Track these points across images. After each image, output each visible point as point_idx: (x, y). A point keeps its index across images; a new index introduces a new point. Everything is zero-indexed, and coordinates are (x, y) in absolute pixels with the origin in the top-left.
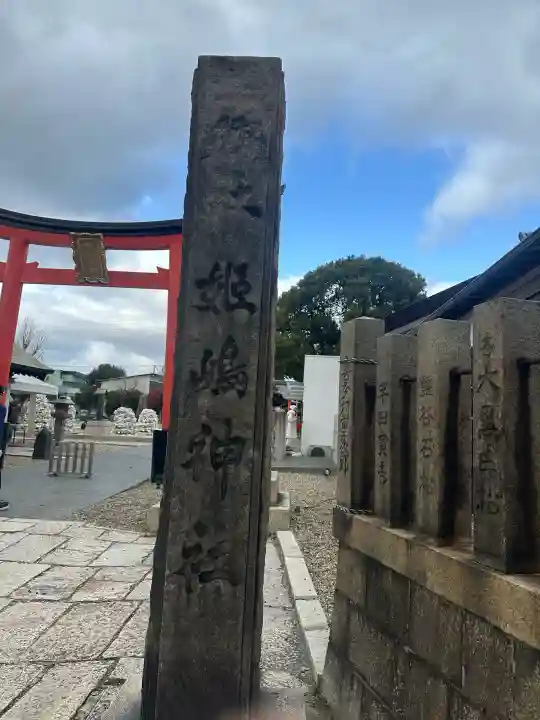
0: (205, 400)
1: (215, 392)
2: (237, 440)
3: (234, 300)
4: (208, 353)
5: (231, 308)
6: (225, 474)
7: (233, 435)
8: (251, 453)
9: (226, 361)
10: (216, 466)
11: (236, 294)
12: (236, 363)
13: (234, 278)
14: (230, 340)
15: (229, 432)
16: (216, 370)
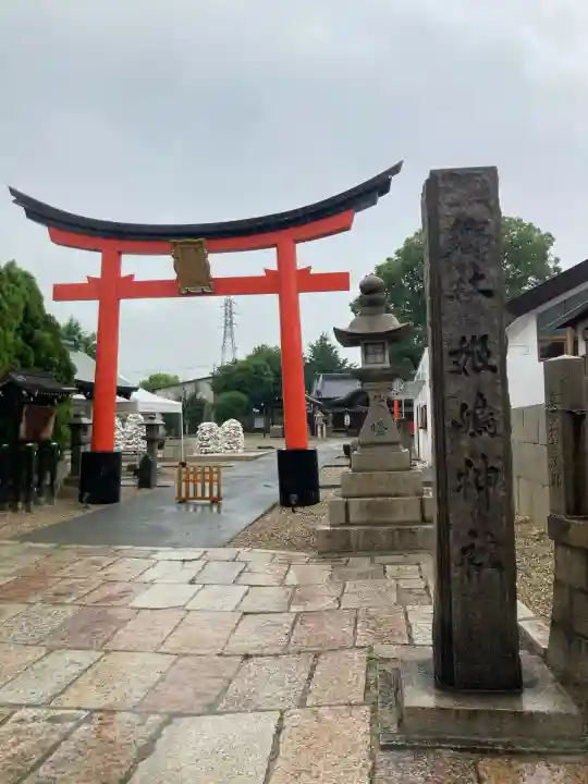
0: (465, 442)
1: (472, 435)
2: (493, 469)
3: (480, 364)
4: (464, 407)
5: (477, 370)
6: (487, 494)
7: (489, 466)
8: (503, 477)
9: (478, 411)
10: (479, 489)
11: (481, 360)
12: (487, 411)
13: (478, 348)
14: (480, 395)
15: (486, 463)
16: (471, 418)
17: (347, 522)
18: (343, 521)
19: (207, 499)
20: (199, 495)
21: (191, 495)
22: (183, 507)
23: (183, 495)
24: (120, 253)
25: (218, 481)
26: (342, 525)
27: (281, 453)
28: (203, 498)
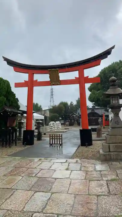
17: (110, 151)
18: (108, 151)
19: (58, 144)
20: (56, 143)
21: (54, 143)
22: (51, 146)
23: (51, 143)
24: (33, 74)
25: (62, 139)
26: (108, 152)
27: (80, 130)
28: (57, 144)
